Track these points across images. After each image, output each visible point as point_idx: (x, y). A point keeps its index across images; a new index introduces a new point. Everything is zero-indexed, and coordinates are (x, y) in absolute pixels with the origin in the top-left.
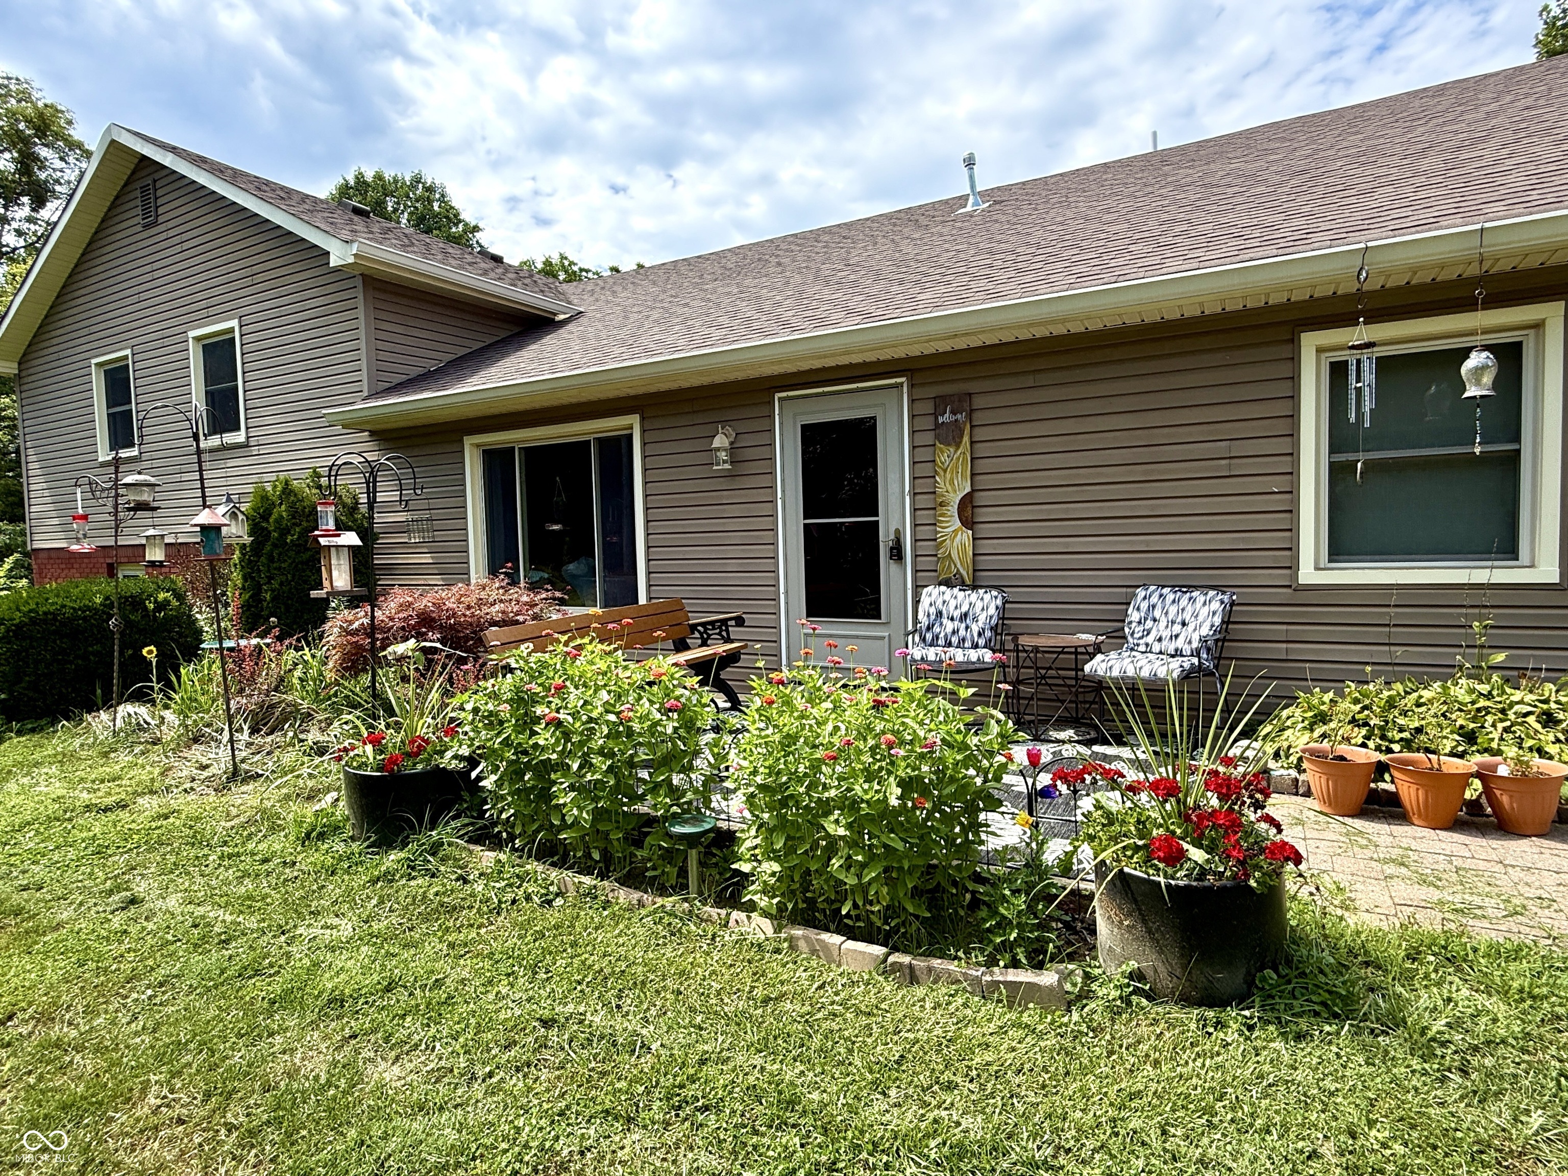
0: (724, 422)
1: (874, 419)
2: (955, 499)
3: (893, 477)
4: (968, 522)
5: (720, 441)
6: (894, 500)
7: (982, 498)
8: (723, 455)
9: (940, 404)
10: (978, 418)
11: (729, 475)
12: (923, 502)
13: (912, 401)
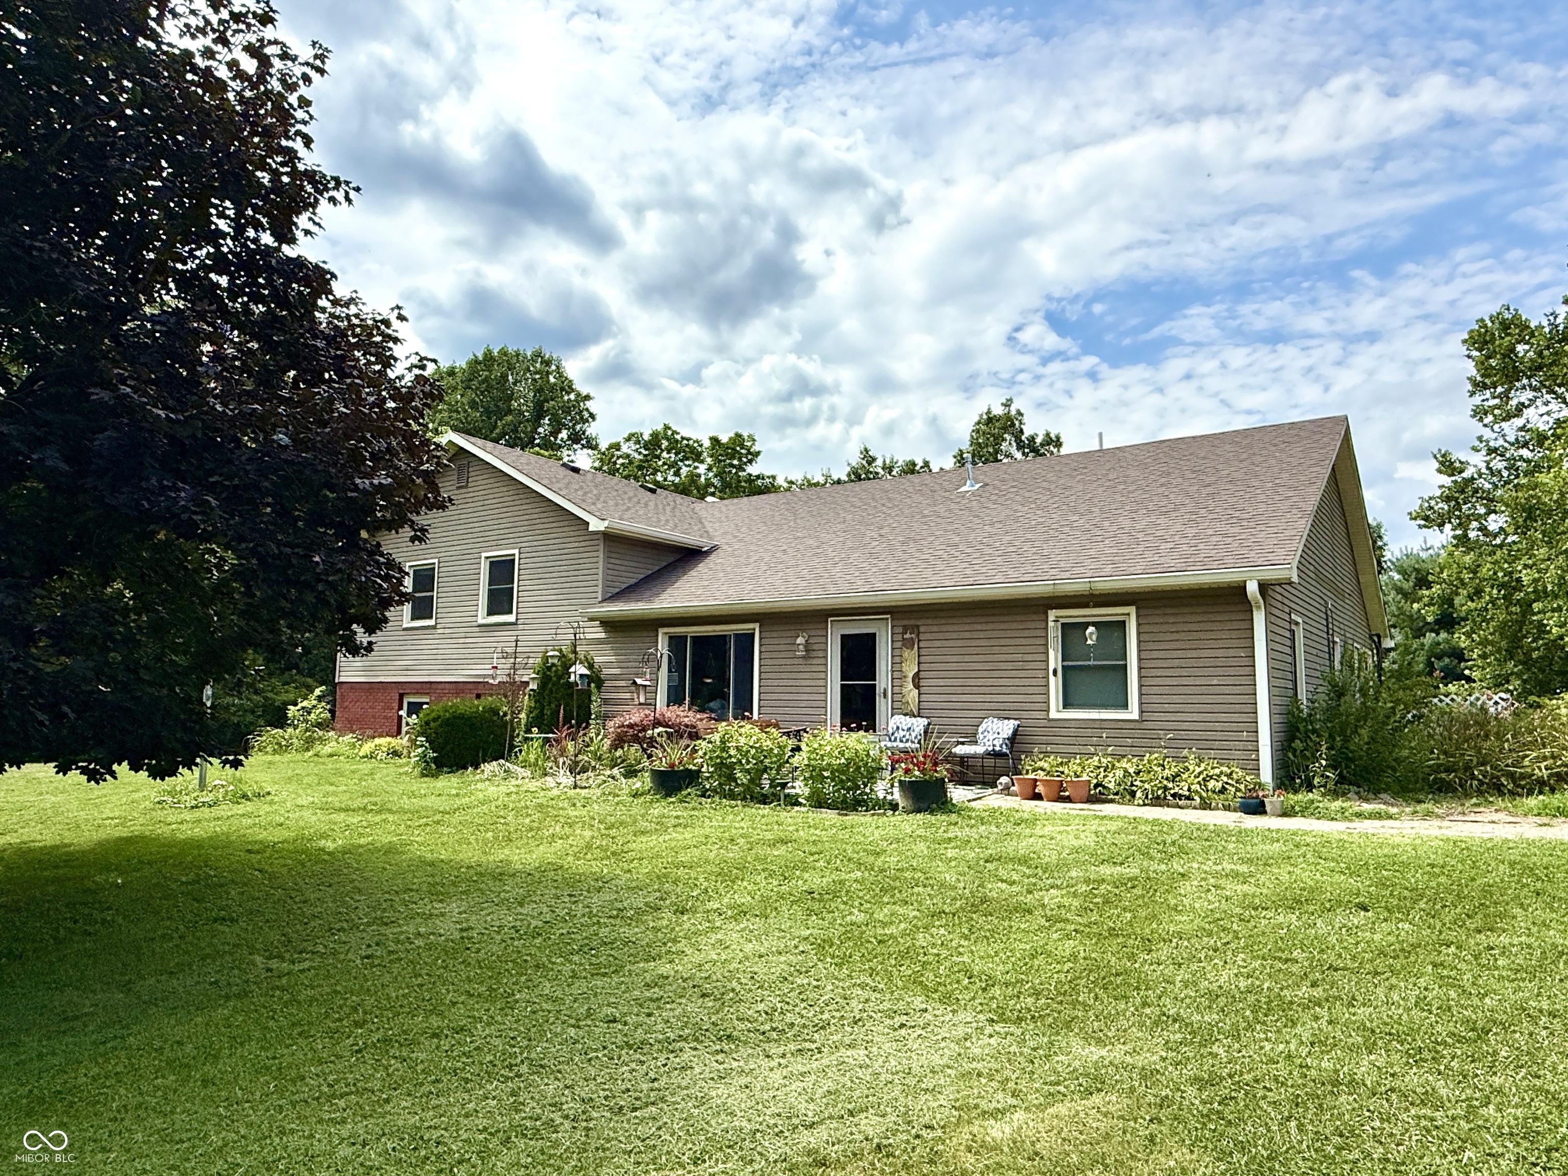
0: (804, 630)
1: (874, 634)
2: (911, 675)
3: (883, 663)
4: (917, 686)
5: (800, 640)
6: (883, 673)
7: (922, 674)
8: (801, 647)
9: (905, 629)
10: (922, 637)
11: (803, 657)
12: (896, 675)
13: (893, 627)
